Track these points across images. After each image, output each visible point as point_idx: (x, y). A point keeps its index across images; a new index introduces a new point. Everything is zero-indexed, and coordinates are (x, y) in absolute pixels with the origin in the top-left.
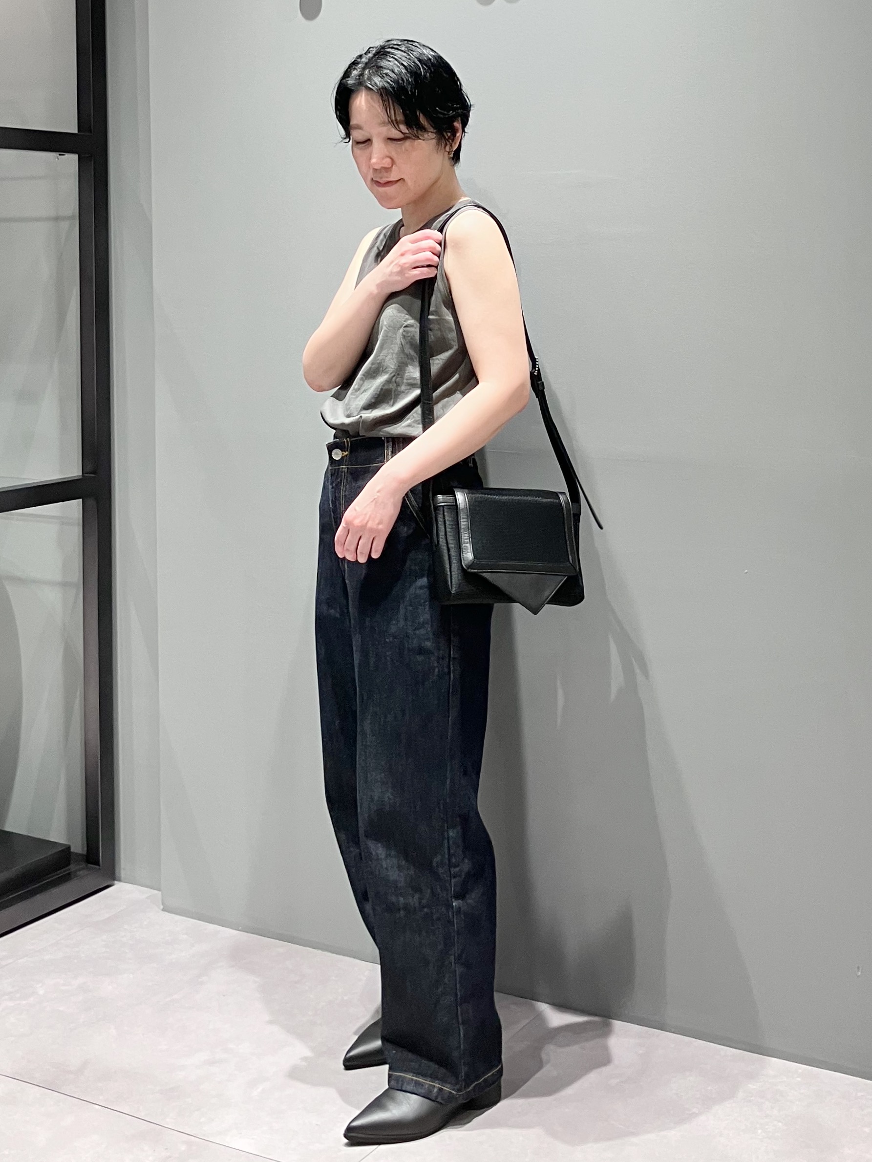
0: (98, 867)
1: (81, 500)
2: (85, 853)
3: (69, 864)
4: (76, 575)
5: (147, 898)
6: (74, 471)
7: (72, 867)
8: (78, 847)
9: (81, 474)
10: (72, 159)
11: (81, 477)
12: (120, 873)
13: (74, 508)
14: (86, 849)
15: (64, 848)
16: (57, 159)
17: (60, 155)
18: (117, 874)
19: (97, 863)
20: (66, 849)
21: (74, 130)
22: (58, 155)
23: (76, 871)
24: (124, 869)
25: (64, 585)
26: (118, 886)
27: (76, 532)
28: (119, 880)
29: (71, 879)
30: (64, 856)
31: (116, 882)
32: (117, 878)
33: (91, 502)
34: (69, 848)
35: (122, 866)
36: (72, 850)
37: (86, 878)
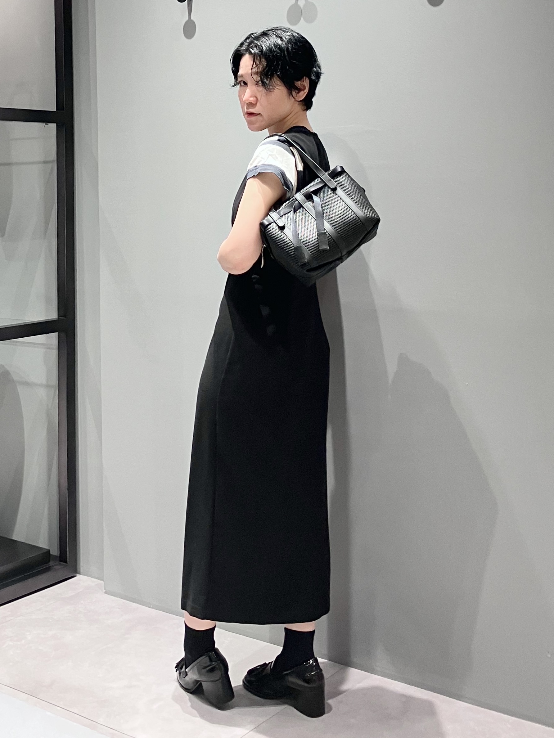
0: (66, 564)
1: (57, 333)
2: (59, 556)
3: (49, 562)
4: (54, 381)
5: (96, 585)
6: (53, 315)
7: (51, 563)
8: (55, 551)
9: (57, 317)
10: (53, 127)
11: (57, 319)
12: (80, 569)
13: (53, 338)
14: (59, 553)
15: (47, 551)
16: (44, 127)
18: (78, 570)
19: (66, 562)
21: (54, 109)
22: (45, 125)
23: (53, 566)
24: (82, 567)
25: (48, 386)
26: (78, 577)
28: (80, 574)
29: (50, 571)
30: (46, 555)
31: (78, 575)
32: (78, 572)
33: (63, 334)
34: (49, 551)
35: (81, 564)
36: (51, 553)
37: (59, 570)
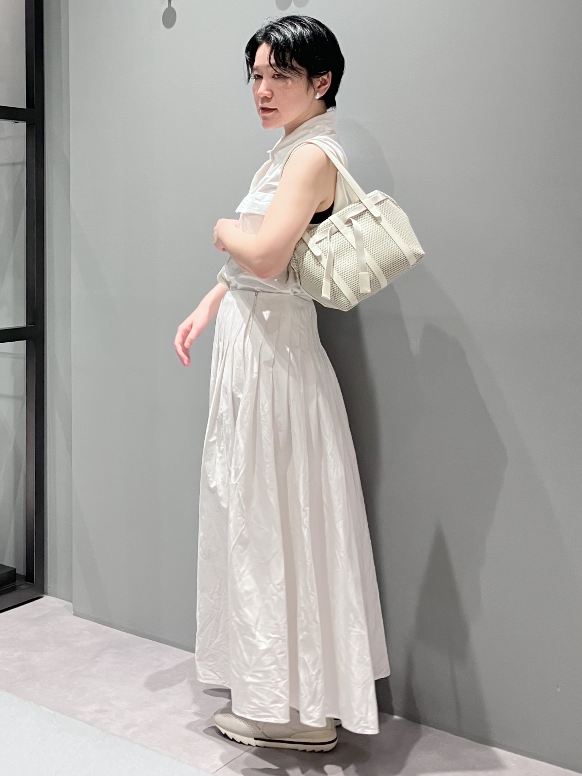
0: (33, 584)
1: (25, 341)
2: (25, 575)
3: (15, 581)
4: (22, 391)
5: (64, 606)
6: (21, 322)
7: (17, 583)
8: (21, 571)
9: (26, 325)
10: (22, 125)
11: (26, 327)
12: (47, 590)
13: (21, 345)
14: (25, 572)
15: (12, 569)
16: (13, 125)
17: (15, 122)
18: (45, 590)
20: (14, 570)
21: (24, 106)
22: (14, 123)
23: (18, 586)
24: (50, 587)
25: (15, 397)
26: (46, 597)
27: (22, 363)
28: (47, 594)
29: (16, 590)
30: (12, 575)
31: (44, 595)
32: (45, 593)
33: (32, 342)
35: (49, 585)
37: (24, 590)
